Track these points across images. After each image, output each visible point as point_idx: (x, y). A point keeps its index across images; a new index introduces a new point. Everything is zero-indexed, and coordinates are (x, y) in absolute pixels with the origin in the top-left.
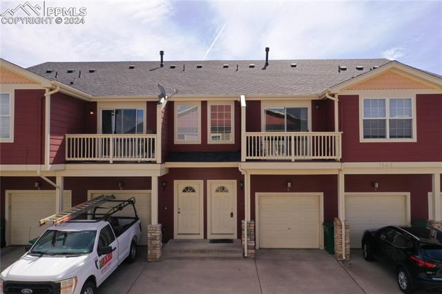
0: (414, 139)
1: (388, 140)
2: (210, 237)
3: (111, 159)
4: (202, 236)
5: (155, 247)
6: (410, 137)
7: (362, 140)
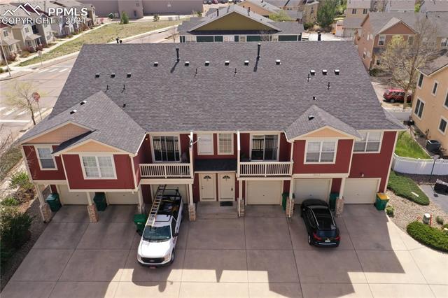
0: (334, 163)
1: (319, 163)
2: (220, 200)
3: (166, 176)
4: (216, 200)
5: (193, 215)
6: (332, 161)
7: (305, 163)
